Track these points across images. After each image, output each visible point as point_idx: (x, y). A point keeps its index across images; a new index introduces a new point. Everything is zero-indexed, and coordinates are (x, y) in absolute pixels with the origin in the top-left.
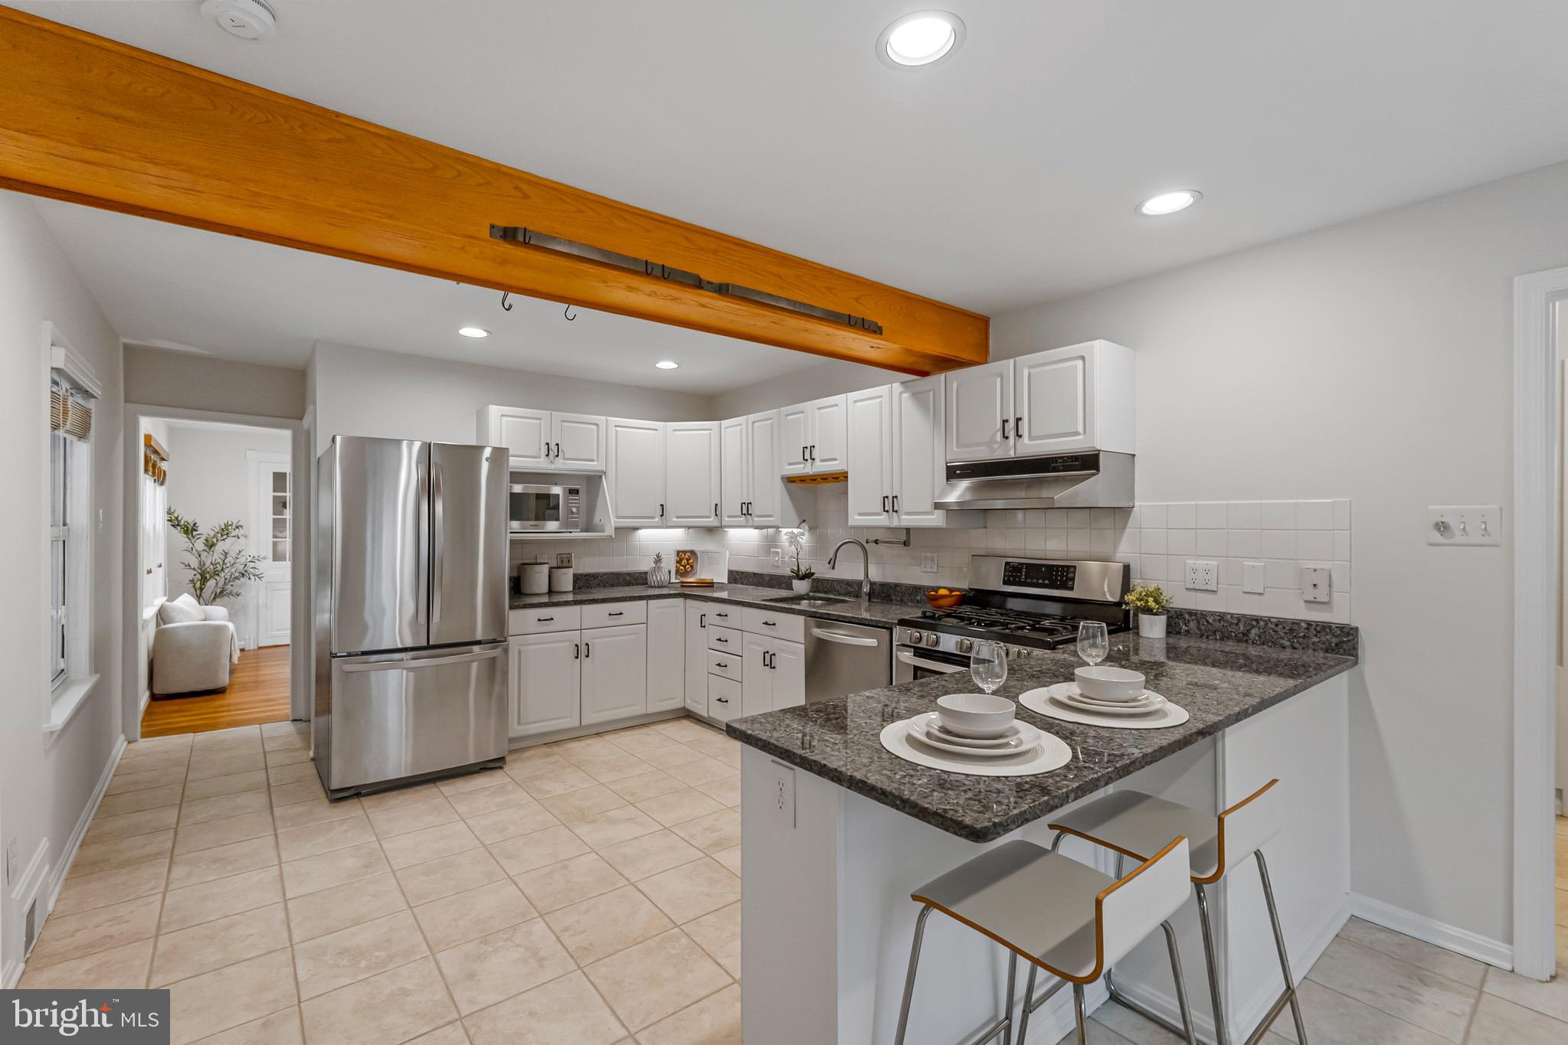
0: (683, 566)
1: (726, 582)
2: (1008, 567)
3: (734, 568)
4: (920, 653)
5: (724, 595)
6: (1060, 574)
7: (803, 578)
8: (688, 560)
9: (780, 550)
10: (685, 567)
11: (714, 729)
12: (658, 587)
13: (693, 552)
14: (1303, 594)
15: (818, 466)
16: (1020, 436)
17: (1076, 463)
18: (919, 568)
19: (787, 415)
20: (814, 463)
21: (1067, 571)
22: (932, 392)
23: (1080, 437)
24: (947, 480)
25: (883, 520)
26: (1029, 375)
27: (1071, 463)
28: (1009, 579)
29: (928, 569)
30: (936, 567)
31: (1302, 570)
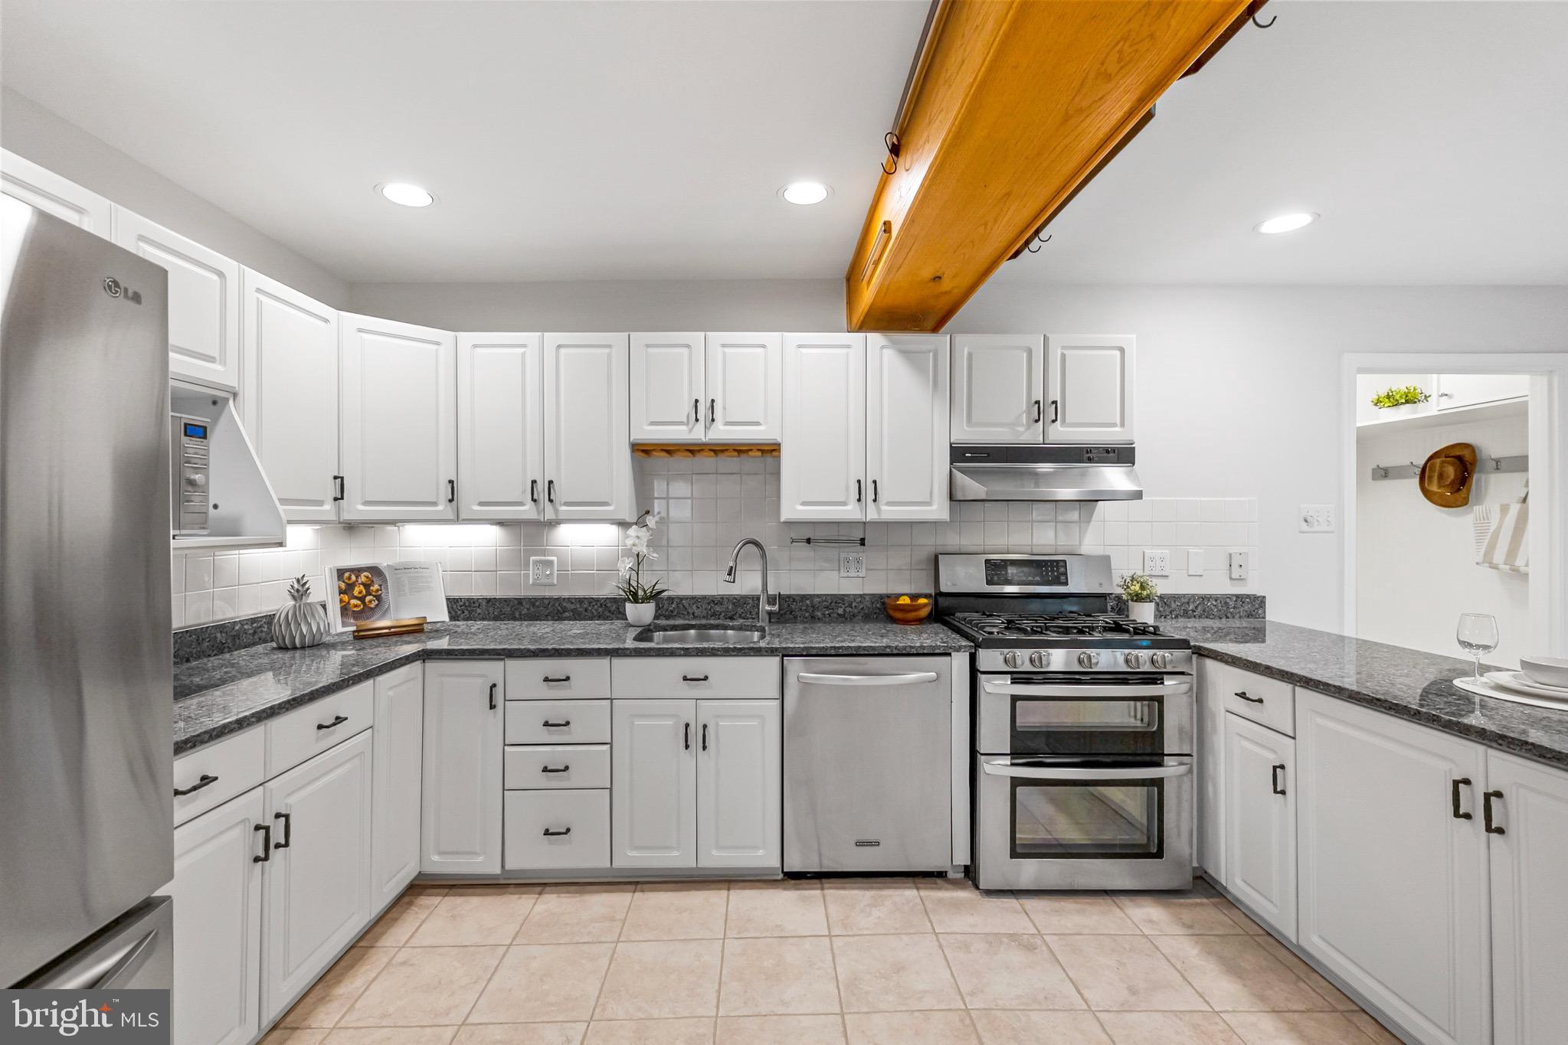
0: (356, 598)
1: (447, 619)
2: (988, 565)
3: (456, 593)
4: (1020, 678)
5: (443, 643)
6: (1052, 569)
7: (646, 599)
8: (367, 586)
9: (554, 559)
10: (362, 599)
11: (510, 890)
12: (303, 648)
13: (375, 571)
14: (1230, 574)
15: (721, 433)
16: (1053, 421)
17: (1111, 454)
18: (836, 573)
19: (648, 346)
20: (710, 426)
21: (1057, 566)
22: (931, 354)
23: (1118, 429)
24: (951, 464)
25: (850, 511)
26: (1063, 356)
27: (1106, 455)
28: (992, 578)
29: (853, 574)
30: (864, 571)
31: (1230, 555)
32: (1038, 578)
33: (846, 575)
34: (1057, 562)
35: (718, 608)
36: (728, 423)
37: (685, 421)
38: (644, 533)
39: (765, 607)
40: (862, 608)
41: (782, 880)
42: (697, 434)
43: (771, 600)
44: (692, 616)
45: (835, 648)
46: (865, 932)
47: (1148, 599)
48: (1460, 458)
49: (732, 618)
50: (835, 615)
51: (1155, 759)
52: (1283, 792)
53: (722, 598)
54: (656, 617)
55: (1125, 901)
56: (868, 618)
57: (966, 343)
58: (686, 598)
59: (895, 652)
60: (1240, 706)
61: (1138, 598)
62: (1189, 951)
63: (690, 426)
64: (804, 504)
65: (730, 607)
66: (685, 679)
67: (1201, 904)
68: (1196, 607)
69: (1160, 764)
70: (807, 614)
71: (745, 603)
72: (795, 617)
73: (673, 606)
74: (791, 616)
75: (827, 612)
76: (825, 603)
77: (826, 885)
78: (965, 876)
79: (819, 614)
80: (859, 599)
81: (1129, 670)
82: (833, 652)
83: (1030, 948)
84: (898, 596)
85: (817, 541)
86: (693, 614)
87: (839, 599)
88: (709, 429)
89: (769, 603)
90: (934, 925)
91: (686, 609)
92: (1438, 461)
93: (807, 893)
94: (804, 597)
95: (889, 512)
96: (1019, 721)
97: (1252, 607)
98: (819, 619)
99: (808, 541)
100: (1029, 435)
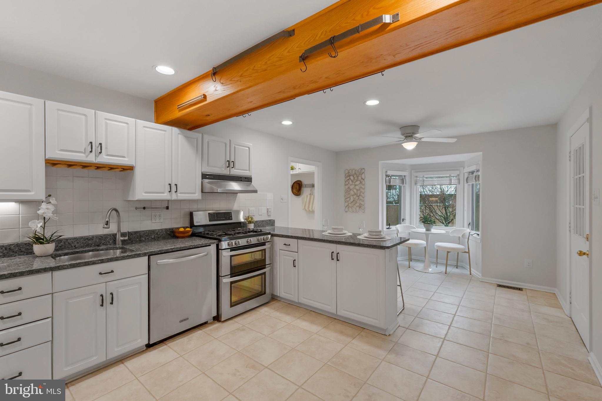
2: (209, 215)
4: (233, 249)
6: (227, 215)
7: (48, 241)
14: (268, 214)
15: (104, 159)
16: (232, 168)
17: (246, 179)
18: (150, 221)
19: (58, 110)
20: (99, 155)
21: (229, 214)
22: (196, 139)
23: (248, 172)
24: (202, 179)
25: (166, 196)
26: (235, 147)
27: (245, 179)
28: (211, 219)
29: (157, 221)
30: (162, 220)
31: (268, 209)
32: (224, 218)
33: (154, 222)
34: (229, 213)
35: (90, 242)
36: (108, 155)
37: (84, 151)
38: (50, 206)
39: (119, 238)
40: (162, 235)
41: (146, 349)
42: (91, 158)
43: (123, 235)
44: (74, 247)
45: (172, 249)
46: (193, 349)
47: (253, 223)
48: (299, 184)
49: (98, 246)
50: (151, 239)
51: (264, 267)
52: (295, 266)
53: (93, 237)
54: (56, 250)
55: (258, 309)
56: (164, 238)
57: (207, 138)
58: (71, 239)
59: (194, 247)
60: (285, 247)
61: (250, 222)
62: (277, 314)
63: (87, 154)
64: (146, 193)
65: (98, 241)
66: (100, 274)
67: (274, 303)
68: (261, 224)
69: (265, 268)
70: (137, 240)
71: (106, 238)
72: (132, 241)
73: (61, 244)
74: (130, 241)
75: (147, 238)
76: (146, 234)
77: (167, 343)
78: (213, 320)
79: (143, 239)
80: (161, 231)
81: (248, 244)
82: (171, 250)
83: (243, 330)
84: (178, 228)
85: (148, 208)
86: (75, 246)
87: (153, 232)
88: (98, 156)
89: (122, 236)
90: (214, 337)
91: (70, 244)
92: (295, 184)
93: (161, 348)
94: (136, 232)
95: (181, 196)
96: (233, 264)
97: (271, 223)
98: (143, 241)
99: (144, 208)
100: (225, 172)
